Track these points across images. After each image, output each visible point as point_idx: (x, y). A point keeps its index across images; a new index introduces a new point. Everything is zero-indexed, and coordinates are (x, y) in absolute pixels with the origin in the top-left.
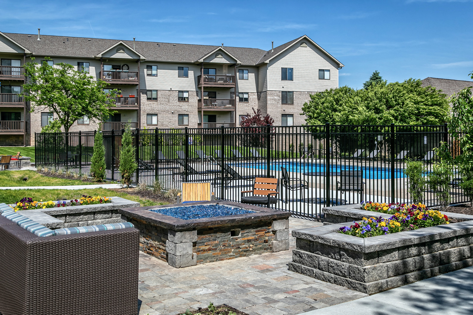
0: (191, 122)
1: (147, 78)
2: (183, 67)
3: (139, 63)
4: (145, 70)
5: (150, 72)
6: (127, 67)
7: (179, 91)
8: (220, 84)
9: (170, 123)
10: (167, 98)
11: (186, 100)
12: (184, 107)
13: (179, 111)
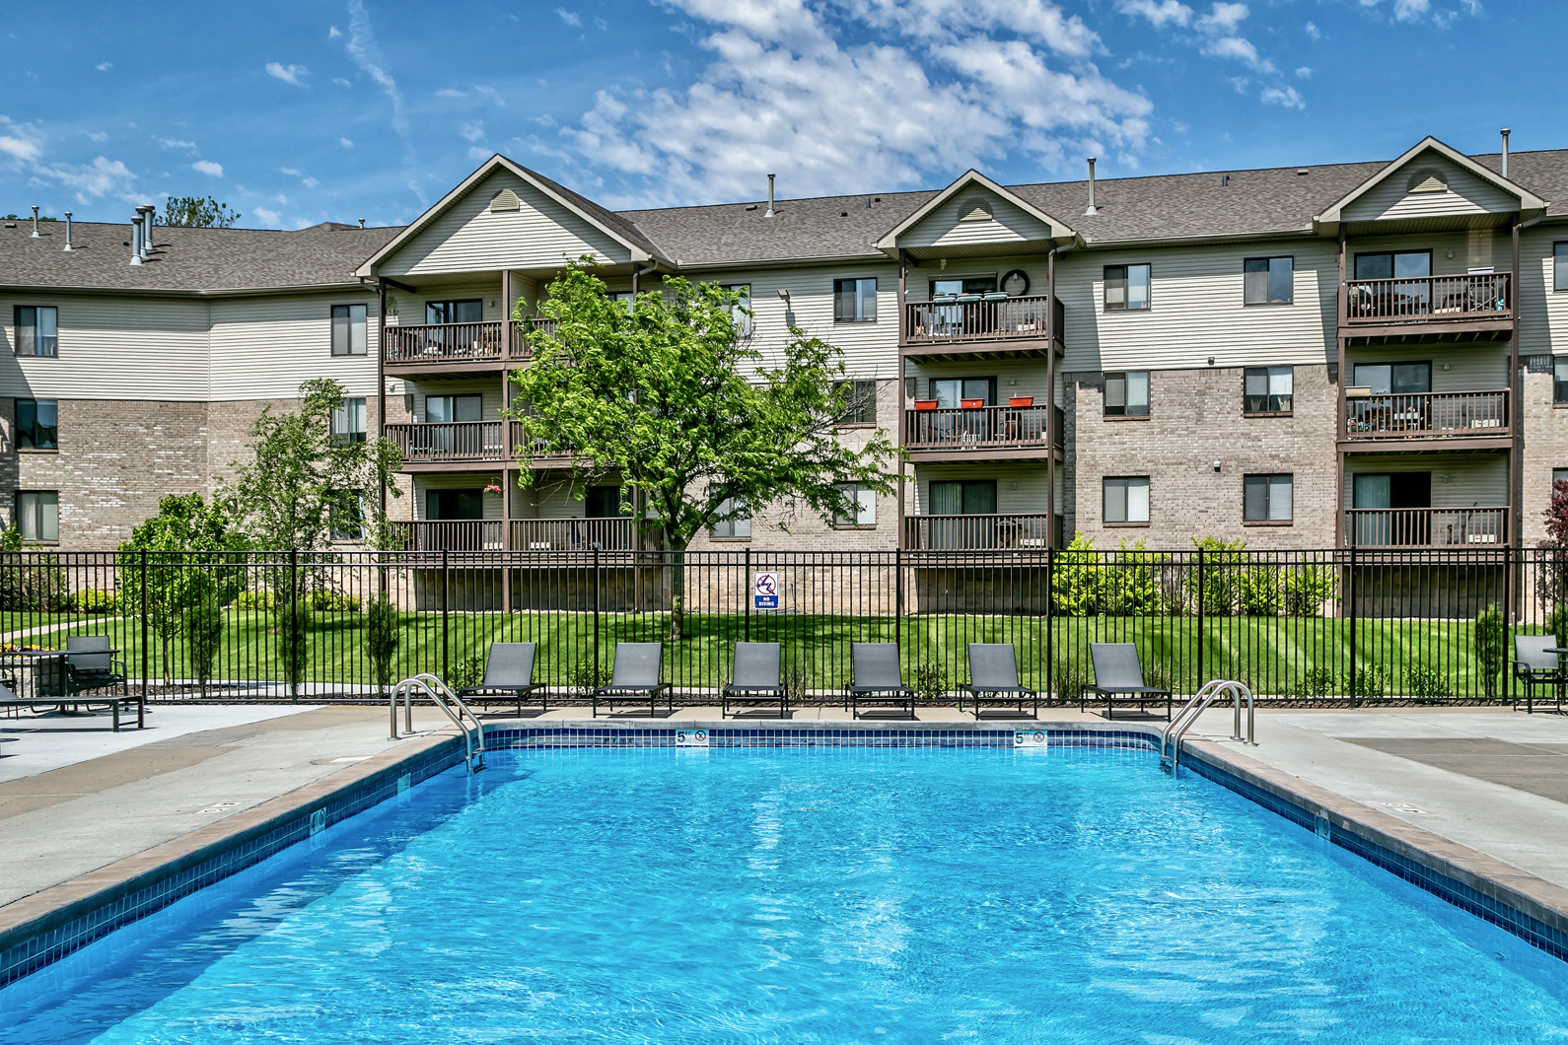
0: (1303, 508)
1: (1105, 322)
2: (1268, 259)
3: (1051, 259)
4: (1098, 287)
5: (1116, 295)
6: (1022, 282)
7: (1250, 371)
8: (1449, 321)
9: (1204, 516)
10: (1193, 405)
11: (1284, 406)
12: (1270, 442)
13: (1248, 460)
